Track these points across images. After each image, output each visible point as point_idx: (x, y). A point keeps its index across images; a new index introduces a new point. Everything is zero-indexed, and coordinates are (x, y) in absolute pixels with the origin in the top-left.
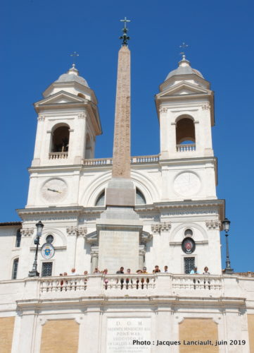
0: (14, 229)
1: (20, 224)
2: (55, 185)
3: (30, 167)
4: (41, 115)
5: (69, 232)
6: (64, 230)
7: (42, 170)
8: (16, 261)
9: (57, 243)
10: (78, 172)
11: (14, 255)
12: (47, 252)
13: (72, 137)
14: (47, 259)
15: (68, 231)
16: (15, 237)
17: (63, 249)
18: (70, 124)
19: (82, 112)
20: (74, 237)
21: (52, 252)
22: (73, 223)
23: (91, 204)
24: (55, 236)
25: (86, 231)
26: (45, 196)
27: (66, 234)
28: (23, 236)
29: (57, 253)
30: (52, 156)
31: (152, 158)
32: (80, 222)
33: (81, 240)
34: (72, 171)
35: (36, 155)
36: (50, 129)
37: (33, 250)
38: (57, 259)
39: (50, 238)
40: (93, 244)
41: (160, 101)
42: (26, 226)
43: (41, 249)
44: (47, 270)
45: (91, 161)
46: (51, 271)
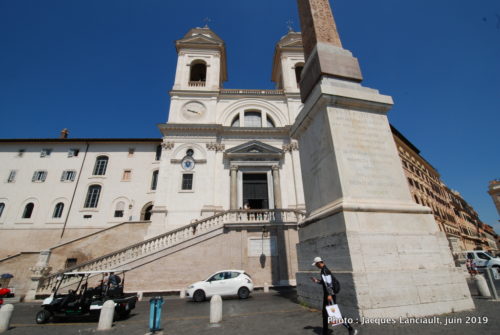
0: (154, 145)
1: (162, 140)
2: (194, 107)
3: (171, 90)
4: (181, 51)
5: (209, 147)
6: (204, 146)
7: (182, 94)
8: (156, 173)
9: (197, 156)
10: (216, 98)
11: (154, 167)
12: (188, 164)
13: (209, 71)
14: (188, 171)
15: (207, 146)
16: (155, 153)
17: (203, 162)
18: (208, 61)
19: (217, 53)
20: (214, 152)
21: (193, 164)
22: (213, 140)
23: (227, 123)
24: (196, 150)
25: (223, 147)
26: (184, 115)
27: (206, 149)
28: (163, 149)
29: (198, 166)
30: (190, 84)
31: (278, 91)
32: (219, 140)
33: (220, 155)
34: (210, 96)
35: (176, 81)
36: (189, 63)
37: (174, 162)
38: (198, 171)
39: (190, 152)
40: (232, 159)
41: (281, 51)
42: (167, 140)
43: (181, 162)
44: (187, 182)
45: (226, 90)
46: (191, 182)
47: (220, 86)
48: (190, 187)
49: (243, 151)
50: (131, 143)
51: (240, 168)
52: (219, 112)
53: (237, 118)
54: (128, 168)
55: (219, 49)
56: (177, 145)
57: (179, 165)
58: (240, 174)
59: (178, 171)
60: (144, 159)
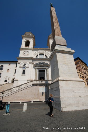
0: (15, 63)
1: (17, 61)
2: (26, 53)
4: (23, 38)
5: (30, 63)
6: (28, 63)
7: (23, 49)
8: (16, 70)
9: (27, 66)
10: (32, 50)
11: (15, 69)
12: (24, 68)
13: (30, 43)
14: (24, 69)
15: (29, 63)
16: (16, 65)
17: (28, 67)
18: (30, 41)
19: (33, 39)
20: (31, 64)
21: (25, 68)
22: (31, 61)
23: (35, 57)
24: (26, 64)
25: (34, 63)
26: (24, 55)
27: (29, 64)
28: (18, 64)
29: (26, 68)
30: (25, 47)
32: (32, 61)
33: (33, 65)
34: (30, 50)
35: (22, 46)
36: (25, 41)
37: (20, 67)
38: (27, 70)
39: (25, 64)
40: (36, 66)
41: (49, 38)
42: (19, 61)
43: (22, 67)
44: (24, 72)
45: (35, 48)
46: (25, 73)
47: (33, 47)
48: (24, 74)
49: (39, 64)
50: (10, 62)
51: (38, 69)
52: (33, 54)
53: (37, 56)
54: (8, 69)
55: (33, 38)
56: (21, 63)
57: (22, 68)
58: (38, 70)
59: (22, 70)
60: (13, 66)
